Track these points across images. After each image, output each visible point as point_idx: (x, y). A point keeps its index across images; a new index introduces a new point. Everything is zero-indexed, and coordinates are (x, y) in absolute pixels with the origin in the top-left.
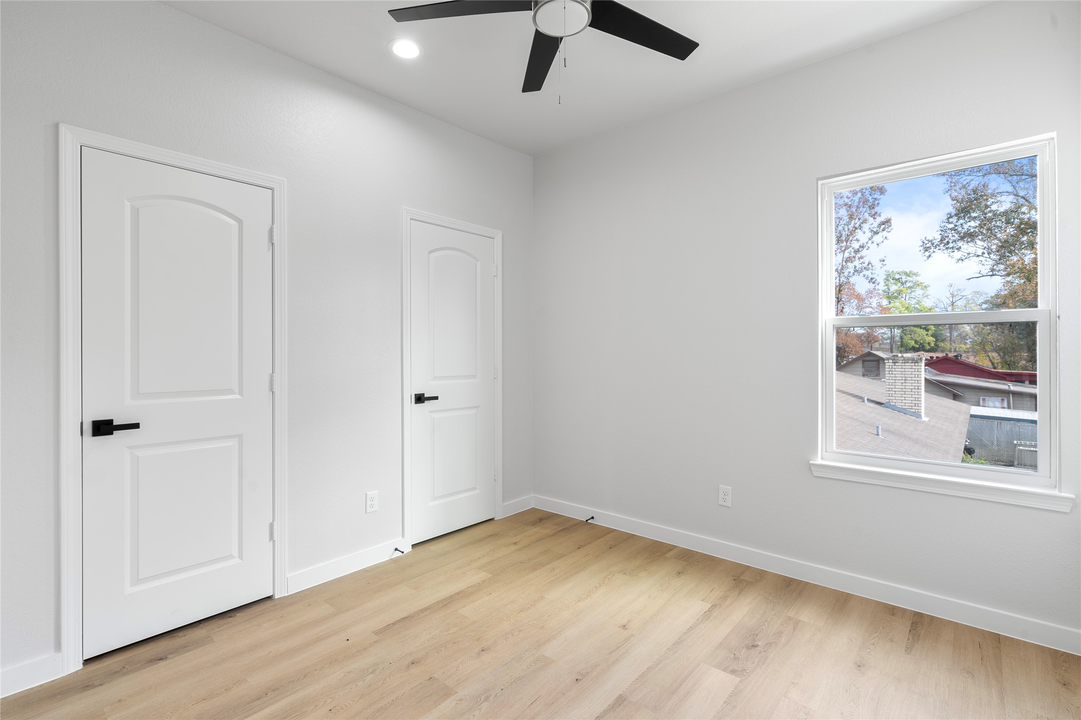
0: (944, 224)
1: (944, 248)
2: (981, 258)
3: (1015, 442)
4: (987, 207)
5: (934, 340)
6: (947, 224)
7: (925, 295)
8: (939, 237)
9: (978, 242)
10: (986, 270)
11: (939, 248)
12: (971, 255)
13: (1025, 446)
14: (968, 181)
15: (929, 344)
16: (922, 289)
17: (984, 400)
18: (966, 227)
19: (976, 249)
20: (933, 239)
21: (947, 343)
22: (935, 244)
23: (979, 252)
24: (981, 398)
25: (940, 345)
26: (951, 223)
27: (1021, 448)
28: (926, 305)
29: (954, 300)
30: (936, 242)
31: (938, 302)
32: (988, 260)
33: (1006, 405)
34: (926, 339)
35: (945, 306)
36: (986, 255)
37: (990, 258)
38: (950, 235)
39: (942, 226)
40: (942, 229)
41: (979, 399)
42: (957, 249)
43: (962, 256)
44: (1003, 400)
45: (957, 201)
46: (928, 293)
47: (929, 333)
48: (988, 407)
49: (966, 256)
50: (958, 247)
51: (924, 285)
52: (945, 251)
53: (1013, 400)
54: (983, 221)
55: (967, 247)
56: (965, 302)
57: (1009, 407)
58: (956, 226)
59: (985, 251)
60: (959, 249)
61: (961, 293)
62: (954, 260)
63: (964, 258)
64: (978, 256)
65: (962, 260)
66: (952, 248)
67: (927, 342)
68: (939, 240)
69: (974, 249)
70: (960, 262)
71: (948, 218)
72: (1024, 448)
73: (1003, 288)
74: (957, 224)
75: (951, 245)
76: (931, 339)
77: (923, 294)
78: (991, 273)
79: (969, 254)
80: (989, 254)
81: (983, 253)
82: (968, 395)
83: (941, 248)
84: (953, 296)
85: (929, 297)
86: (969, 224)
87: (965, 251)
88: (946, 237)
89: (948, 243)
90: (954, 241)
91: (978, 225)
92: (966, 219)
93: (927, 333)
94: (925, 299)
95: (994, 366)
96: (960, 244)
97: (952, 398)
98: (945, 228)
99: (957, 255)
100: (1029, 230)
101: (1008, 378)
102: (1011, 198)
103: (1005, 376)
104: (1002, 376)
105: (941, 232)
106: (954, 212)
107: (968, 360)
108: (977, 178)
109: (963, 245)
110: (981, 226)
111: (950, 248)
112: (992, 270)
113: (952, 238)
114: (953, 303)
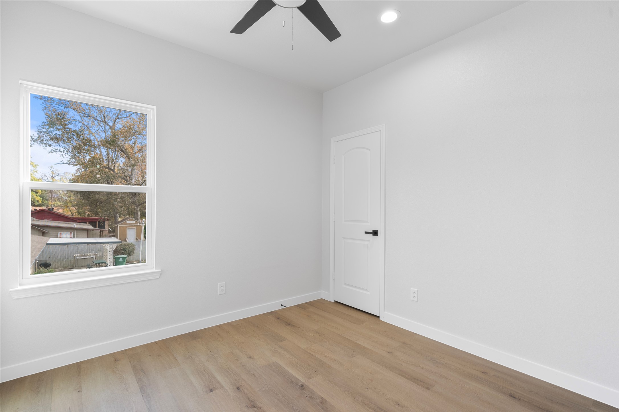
0: (40, 128)
1: (40, 143)
2: (63, 153)
3: (75, 255)
4: (66, 125)
5: (41, 199)
6: (42, 129)
7: (35, 171)
8: (37, 136)
9: (61, 144)
10: (65, 160)
11: (37, 142)
12: (57, 150)
13: (80, 256)
14: (56, 107)
15: (38, 201)
16: (33, 167)
17: (61, 234)
18: (54, 133)
19: (60, 147)
20: (33, 135)
21: (49, 201)
22: (34, 139)
23: (62, 149)
24: (59, 233)
25: (44, 202)
26: (45, 128)
27: (77, 258)
28: (36, 177)
29: (53, 176)
30: (35, 138)
31: (43, 176)
32: (67, 155)
33: (72, 236)
34: (36, 198)
35: (48, 178)
36: (65, 152)
37: (67, 154)
38: (45, 136)
39: (39, 129)
40: (39, 131)
41: (58, 233)
42: (49, 145)
43: (52, 150)
44: (71, 233)
45: (49, 116)
46: (37, 169)
47: (38, 195)
48: (63, 238)
49: (54, 150)
50: (49, 144)
51: (35, 164)
52: (41, 145)
53: (76, 233)
54: (63, 132)
55: (55, 146)
56: (60, 178)
57: (74, 237)
58: (48, 131)
59: (65, 150)
60: (50, 145)
61: (58, 172)
62: (47, 152)
63: (53, 151)
64: (61, 152)
65: (52, 152)
66: (46, 144)
67: (36, 200)
68: (37, 137)
69: (59, 147)
70: (51, 153)
71: (43, 125)
72: (79, 258)
73: (76, 172)
74: (49, 130)
75: (45, 142)
76: (39, 199)
77: (34, 170)
78: (68, 163)
79: (56, 149)
80: (67, 152)
81: (64, 151)
82: (52, 232)
83: (39, 142)
84: (53, 173)
85: (38, 172)
86: (56, 132)
87: (54, 147)
88: (42, 136)
89: (43, 140)
90: (47, 140)
91: (61, 134)
92: (54, 129)
93: (36, 194)
94: (35, 173)
95: (72, 214)
96: (51, 142)
97: (41, 234)
98: (41, 131)
99: (49, 149)
100: (87, 144)
101: (78, 221)
102: (80, 124)
103: (76, 220)
104: (75, 220)
105: (38, 132)
106: (46, 123)
107: (58, 211)
108: (61, 108)
109: (52, 143)
110: (62, 135)
111: (44, 144)
112: (69, 161)
113: (46, 138)
114: (53, 178)
